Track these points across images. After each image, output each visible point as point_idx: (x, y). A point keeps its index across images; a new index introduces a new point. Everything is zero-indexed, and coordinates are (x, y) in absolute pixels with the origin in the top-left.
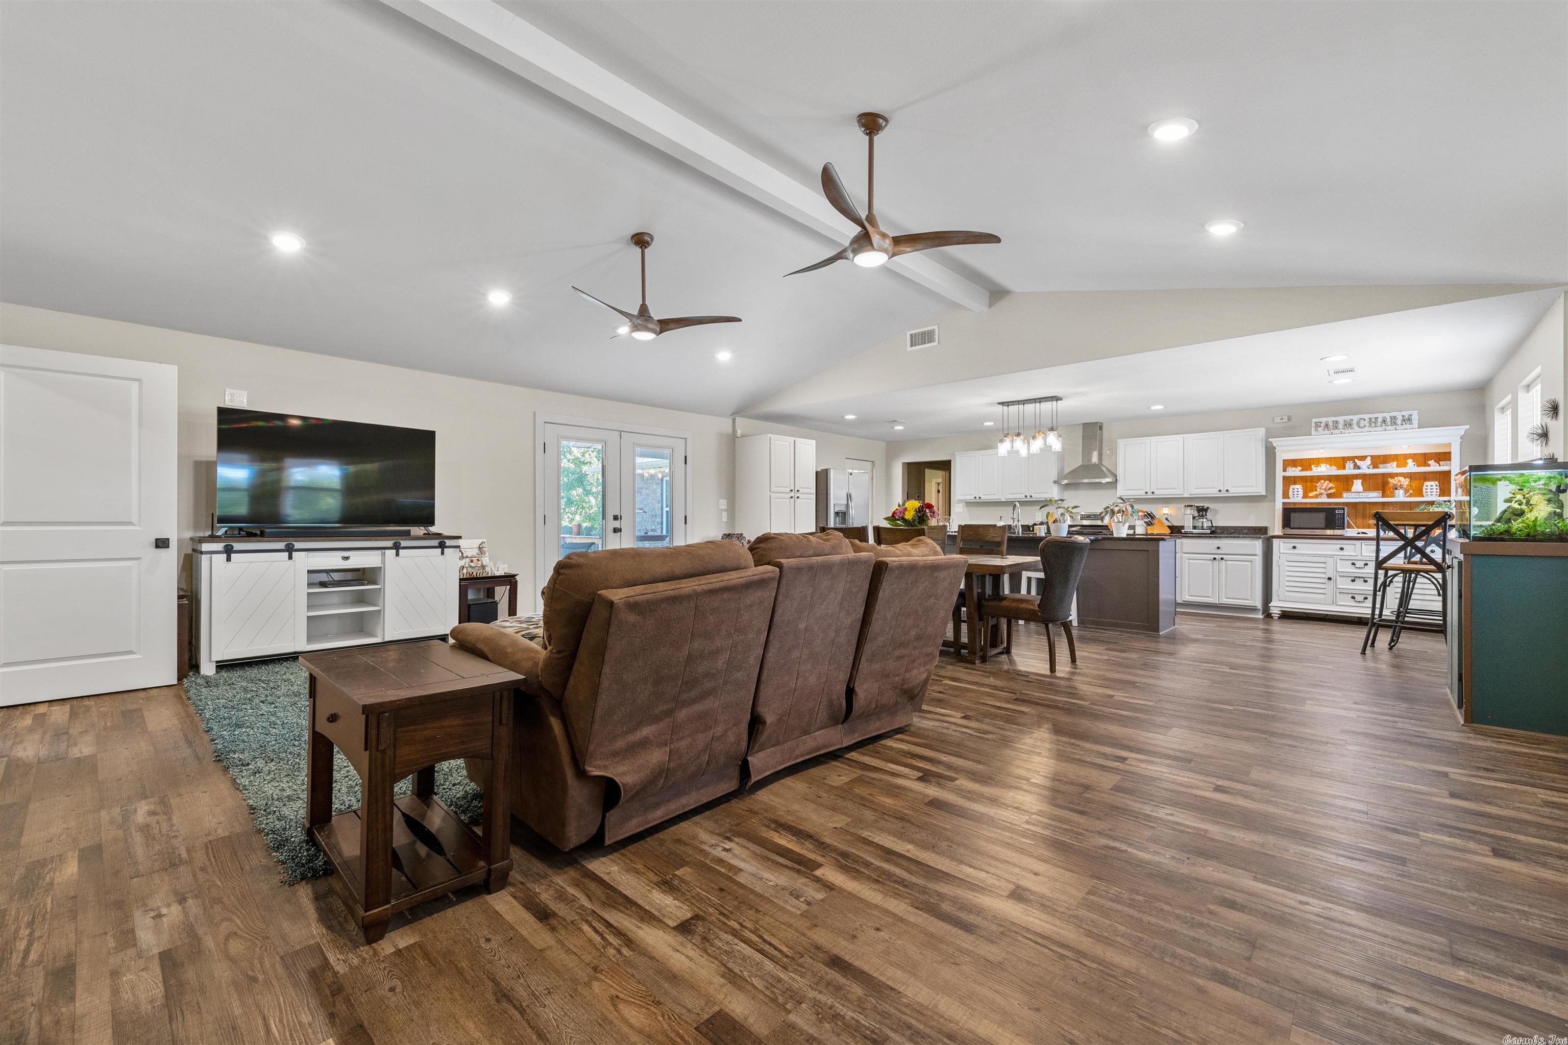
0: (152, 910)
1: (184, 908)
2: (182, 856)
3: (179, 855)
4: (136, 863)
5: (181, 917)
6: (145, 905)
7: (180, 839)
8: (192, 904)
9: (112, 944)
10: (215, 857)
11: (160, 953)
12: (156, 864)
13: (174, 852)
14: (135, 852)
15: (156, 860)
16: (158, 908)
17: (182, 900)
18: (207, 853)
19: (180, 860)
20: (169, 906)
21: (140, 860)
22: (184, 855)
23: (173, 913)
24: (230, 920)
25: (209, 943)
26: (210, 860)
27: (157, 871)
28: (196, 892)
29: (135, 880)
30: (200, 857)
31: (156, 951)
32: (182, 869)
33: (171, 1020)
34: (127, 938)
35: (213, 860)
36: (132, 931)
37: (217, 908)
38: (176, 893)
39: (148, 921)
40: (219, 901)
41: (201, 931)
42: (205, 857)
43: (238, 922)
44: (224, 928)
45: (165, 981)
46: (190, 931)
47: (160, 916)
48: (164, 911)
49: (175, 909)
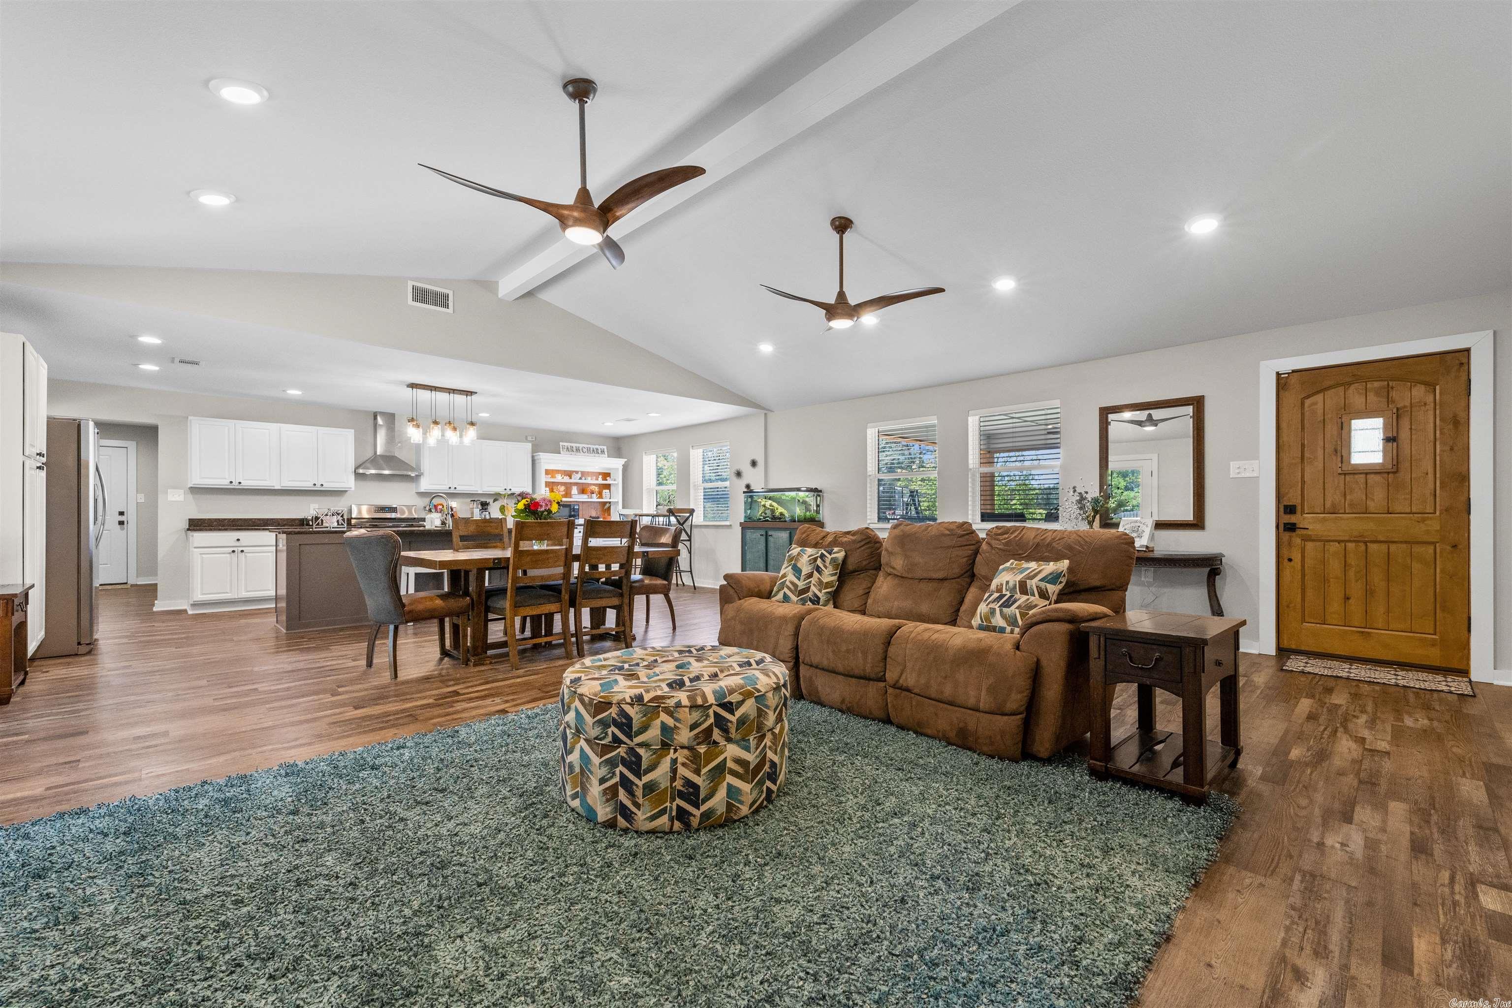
0: (1347, 852)
1: (1322, 839)
2: (1300, 878)
3: (1302, 882)
4: (1347, 902)
5: (1327, 835)
6: (1351, 858)
7: (1291, 900)
8: (1315, 837)
9: (1383, 848)
10: (1273, 860)
11: (1351, 823)
12: (1328, 887)
13: (1306, 888)
14: (1344, 918)
15: (1327, 892)
16: (1342, 850)
17: (1321, 845)
18: (1276, 867)
19: (1304, 876)
20: (1333, 847)
21: (1343, 903)
22: (1298, 877)
23: (1332, 840)
24: (1297, 815)
25: (1317, 812)
26: (1279, 859)
27: (1329, 879)
28: (1307, 843)
29: (1353, 885)
30: (1285, 869)
31: (1353, 826)
32: (1307, 868)
33: (1356, 797)
34: (1371, 845)
35: (1277, 858)
36: (1366, 847)
37: (1299, 825)
38: (1323, 853)
39: (1352, 847)
40: (1296, 829)
41: (1319, 820)
42: (1281, 865)
43: (1292, 810)
44: (1303, 813)
45: (1353, 811)
46: (1325, 824)
47: (1342, 844)
48: (1338, 846)
49: (1330, 841)
